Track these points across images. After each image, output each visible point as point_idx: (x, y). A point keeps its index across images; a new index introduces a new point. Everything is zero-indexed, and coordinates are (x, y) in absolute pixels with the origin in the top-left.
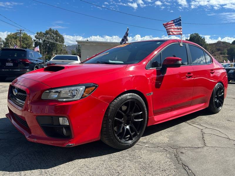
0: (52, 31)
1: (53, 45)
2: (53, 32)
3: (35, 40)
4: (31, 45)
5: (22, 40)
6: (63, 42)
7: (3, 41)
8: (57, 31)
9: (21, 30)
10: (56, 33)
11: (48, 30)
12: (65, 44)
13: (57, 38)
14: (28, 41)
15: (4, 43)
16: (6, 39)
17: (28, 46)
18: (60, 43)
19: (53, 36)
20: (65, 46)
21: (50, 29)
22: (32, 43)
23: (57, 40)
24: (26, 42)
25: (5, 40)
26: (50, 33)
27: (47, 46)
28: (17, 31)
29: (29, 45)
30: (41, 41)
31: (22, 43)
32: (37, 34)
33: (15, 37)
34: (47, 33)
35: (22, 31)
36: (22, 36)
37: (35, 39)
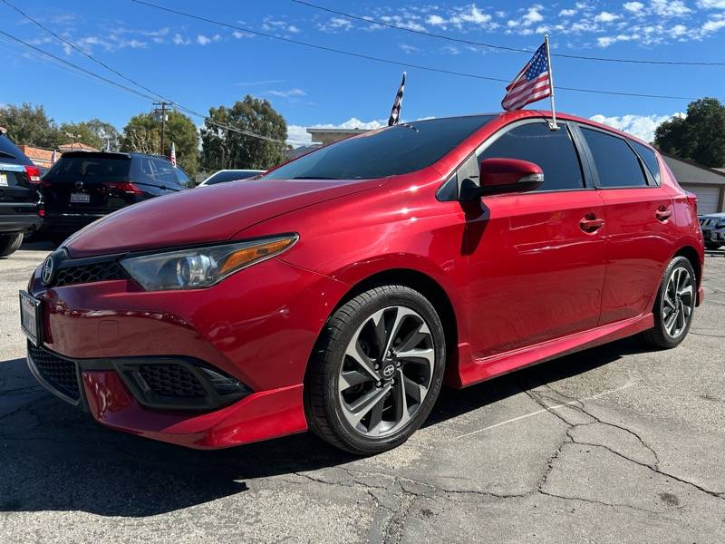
0: (253, 103)
1: (255, 144)
2: (256, 108)
3: (203, 132)
4: (192, 145)
5: (167, 133)
6: (285, 137)
7: (120, 138)
8: (266, 103)
9: (164, 104)
10: (264, 110)
11: (242, 101)
12: (288, 141)
13: (265, 125)
14: (184, 133)
15: (121, 143)
16: (126, 129)
17: (183, 149)
18: (276, 138)
19: (255, 119)
20: (290, 147)
21: (248, 97)
22: (195, 140)
23: (267, 129)
24: (180, 138)
25: (122, 131)
26: (247, 109)
27: (236, 147)
28: (154, 107)
29: (189, 146)
30: (221, 135)
31: (166, 140)
32: (211, 113)
33: (149, 123)
34: (238, 111)
35: (166, 107)
36: (167, 119)
37: (206, 128)
